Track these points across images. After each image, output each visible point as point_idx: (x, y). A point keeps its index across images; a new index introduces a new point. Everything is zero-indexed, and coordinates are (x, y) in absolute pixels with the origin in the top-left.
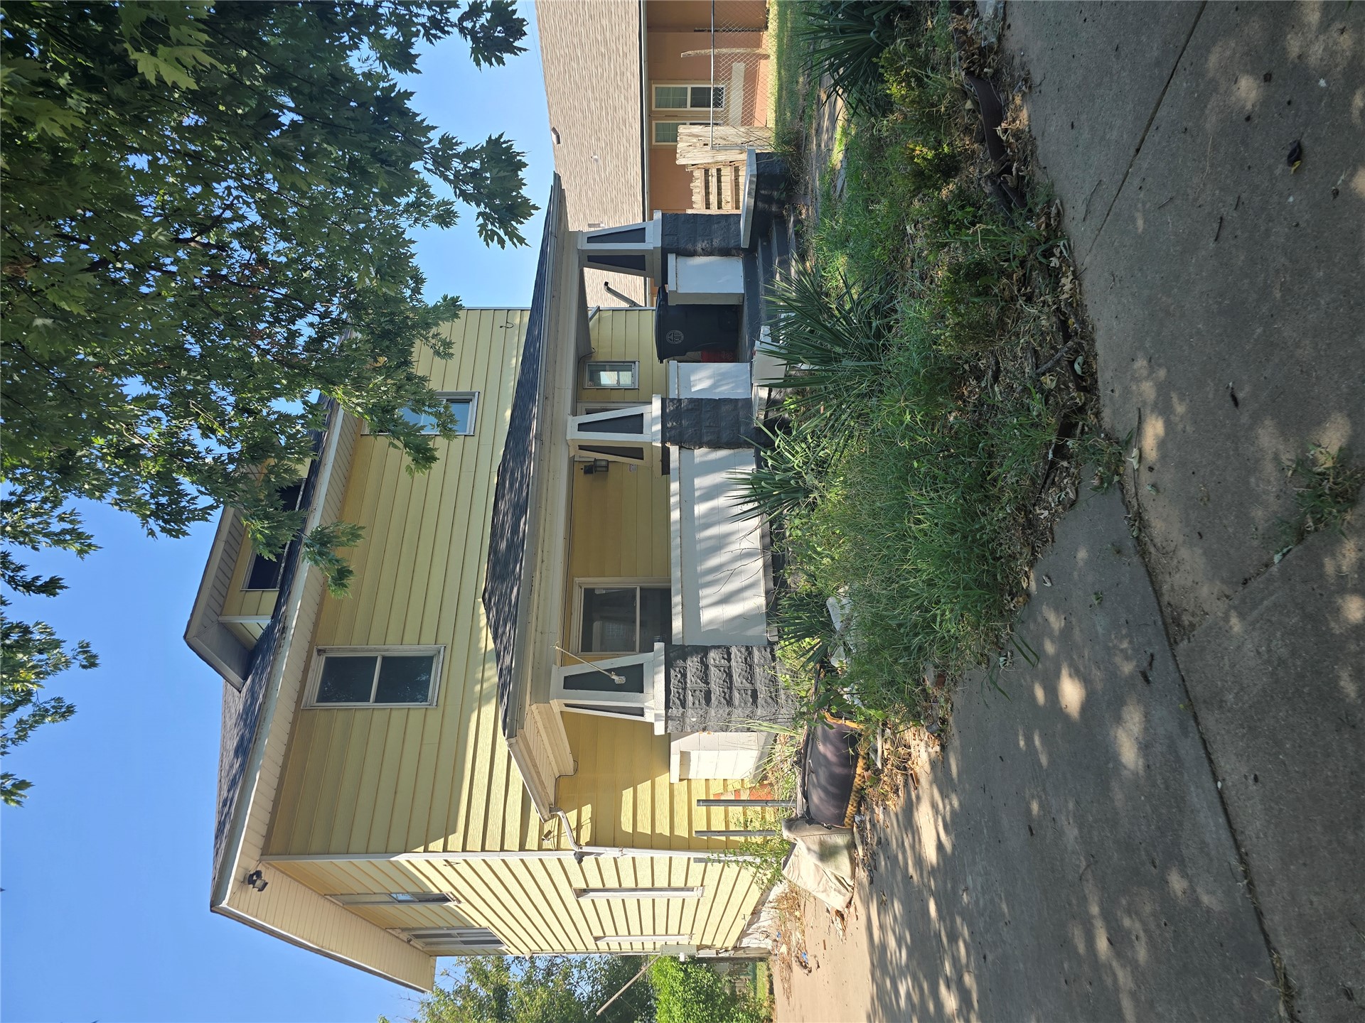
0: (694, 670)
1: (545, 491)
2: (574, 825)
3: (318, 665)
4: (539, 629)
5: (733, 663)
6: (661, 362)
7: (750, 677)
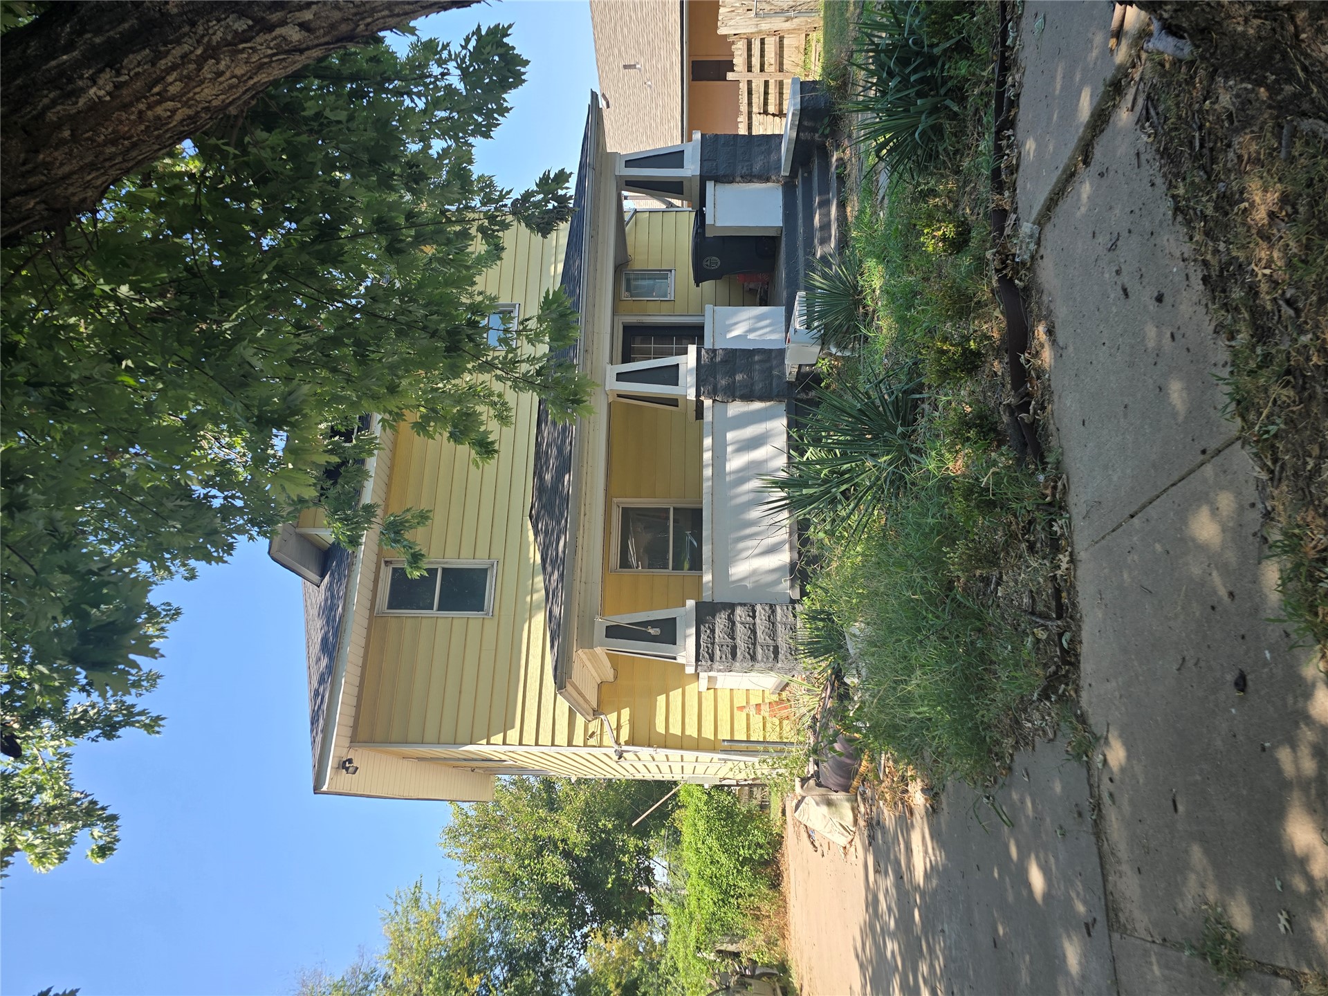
0: (722, 626)
1: (585, 454)
2: (614, 726)
3: (386, 575)
4: (583, 580)
5: (758, 620)
6: (698, 286)
7: (773, 634)
